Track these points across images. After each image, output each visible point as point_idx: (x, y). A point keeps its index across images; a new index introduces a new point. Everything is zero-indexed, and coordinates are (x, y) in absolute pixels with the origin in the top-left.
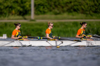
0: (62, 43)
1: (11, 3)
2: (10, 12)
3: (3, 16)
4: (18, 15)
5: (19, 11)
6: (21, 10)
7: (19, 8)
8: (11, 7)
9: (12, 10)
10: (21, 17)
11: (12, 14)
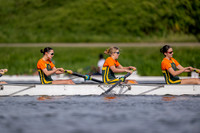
0: (129, 89)
1: (172, 9)
2: (170, 27)
3: (157, 35)
4: (186, 33)
5: (188, 24)
6: (193, 22)
7: (188, 19)
8: (173, 18)
9: (174, 22)
10: (192, 37)
11: (175, 32)
